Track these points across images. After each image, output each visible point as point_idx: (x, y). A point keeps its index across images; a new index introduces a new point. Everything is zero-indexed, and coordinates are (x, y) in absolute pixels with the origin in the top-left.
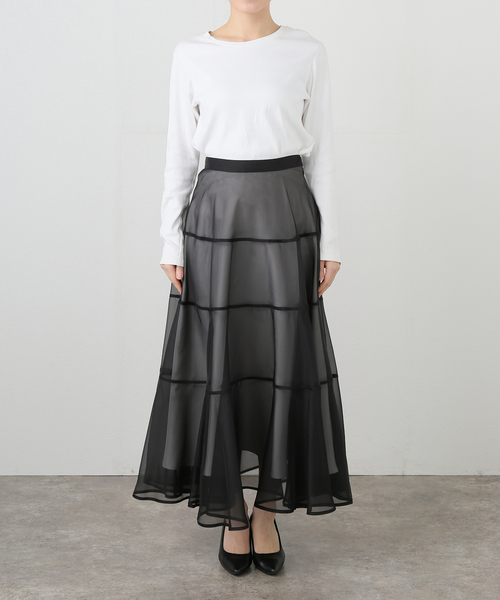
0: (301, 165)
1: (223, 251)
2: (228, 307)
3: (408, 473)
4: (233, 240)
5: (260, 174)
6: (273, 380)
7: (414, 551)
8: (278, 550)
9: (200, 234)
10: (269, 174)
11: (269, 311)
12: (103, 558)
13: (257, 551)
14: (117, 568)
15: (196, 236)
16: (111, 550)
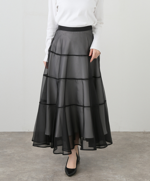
0: (92, 29)
1: (64, 59)
2: (66, 79)
4: (68, 55)
5: (78, 32)
9: (57, 52)
10: (81, 32)
12: (19, 159)
14: (24, 162)
15: (55, 53)
16: (22, 156)
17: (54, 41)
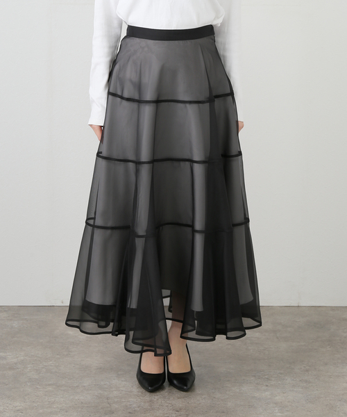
0: (214, 34)
1: (147, 111)
2: (153, 162)
3: (302, 304)
4: (157, 102)
5: (181, 42)
6: (192, 226)
7: (307, 371)
8: (188, 370)
9: (126, 95)
11: (188, 164)
12: (37, 377)
13: (171, 371)
14: (49, 385)
15: (122, 98)
16: (44, 370)
17: (117, 67)
